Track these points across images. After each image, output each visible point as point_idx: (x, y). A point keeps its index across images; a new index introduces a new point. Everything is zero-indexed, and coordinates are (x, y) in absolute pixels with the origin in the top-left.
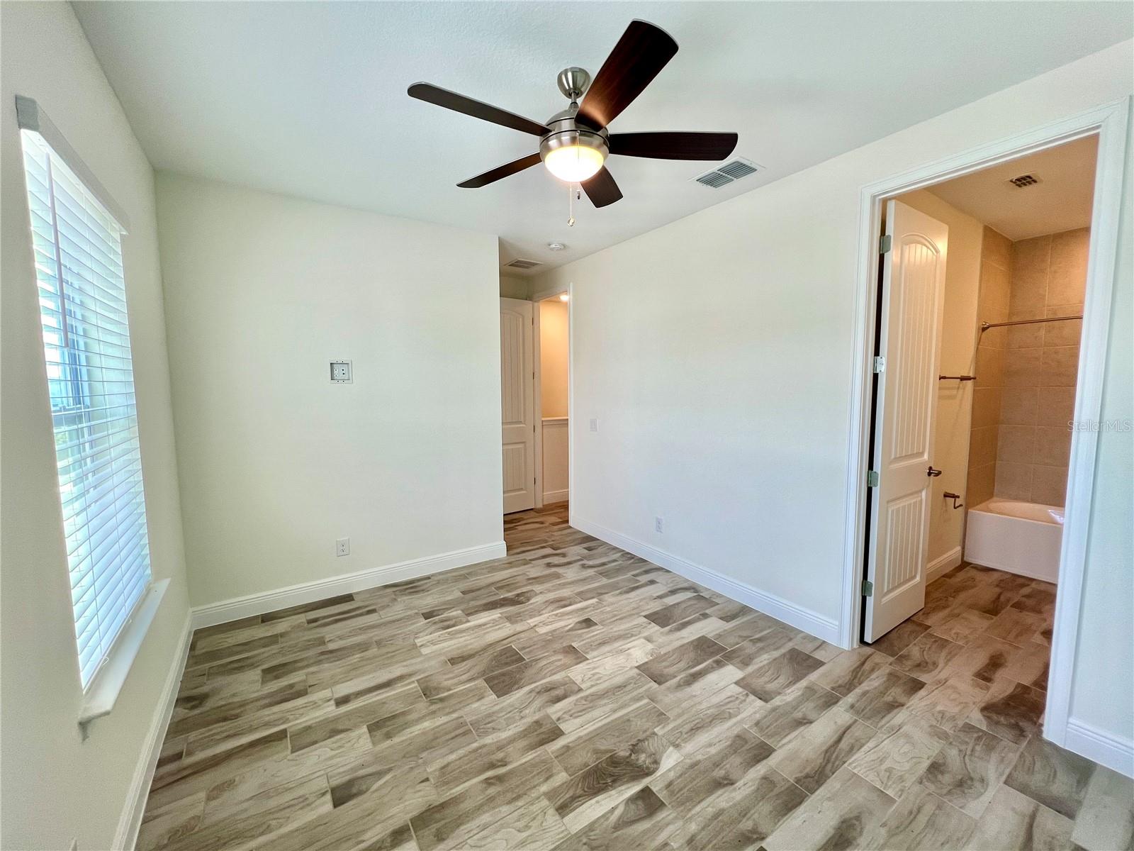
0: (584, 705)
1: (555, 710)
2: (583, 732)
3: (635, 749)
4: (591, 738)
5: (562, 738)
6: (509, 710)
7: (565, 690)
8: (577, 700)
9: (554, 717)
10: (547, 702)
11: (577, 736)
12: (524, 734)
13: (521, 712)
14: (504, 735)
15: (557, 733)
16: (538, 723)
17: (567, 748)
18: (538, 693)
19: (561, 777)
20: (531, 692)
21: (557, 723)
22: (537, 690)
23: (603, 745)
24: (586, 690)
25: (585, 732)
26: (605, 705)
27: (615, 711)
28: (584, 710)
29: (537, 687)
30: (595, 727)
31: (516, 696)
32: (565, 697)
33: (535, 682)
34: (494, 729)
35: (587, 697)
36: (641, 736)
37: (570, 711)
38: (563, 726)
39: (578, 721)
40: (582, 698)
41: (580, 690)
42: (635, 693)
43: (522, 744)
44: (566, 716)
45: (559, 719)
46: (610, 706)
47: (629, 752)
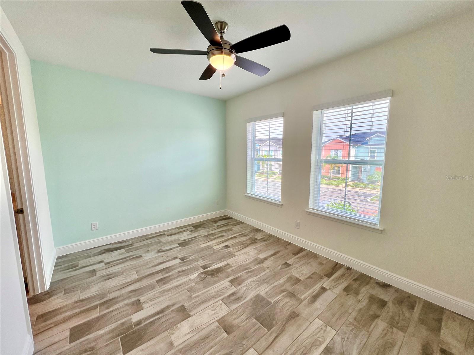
0: (221, 293)
1: (233, 289)
2: (222, 282)
3: (205, 278)
4: (219, 281)
5: (229, 280)
6: (252, 289)
7: (230, 299)
8: (224, 295)
9: (233, 287)
10: (237, 293)
11: (224, 281)
12: (243, 281)
13: (247, 288)
14: (250, 280)
15: (231, 282)
16: (239, 284)
17: (228, 277)
18: (242, 297)
19: (229, 270)
20: (246, 298)
21: (231, 285)
22: (243, 298)
23: (215, 279)
24: (220, 300)
25: (221, 282)
26: (212, 293)
27: (208, 291)
28: (221, 290)
29: (244, 300)
30: (217, 285)
31: (251, 295)
32: (230, 296)
33: (245, 303)
34: (255, 282)
35: (219, 297)
36: (201, 282)
37: (227, 290)
38: (229, 284)
39: (224, 286)
40: (222, 295)
41: (222, 300)
42: (198, 299)
43: (243, 278)
44: (228, 287)
45: (231, 286)
46: (210, 293)
47: (207, 277)
